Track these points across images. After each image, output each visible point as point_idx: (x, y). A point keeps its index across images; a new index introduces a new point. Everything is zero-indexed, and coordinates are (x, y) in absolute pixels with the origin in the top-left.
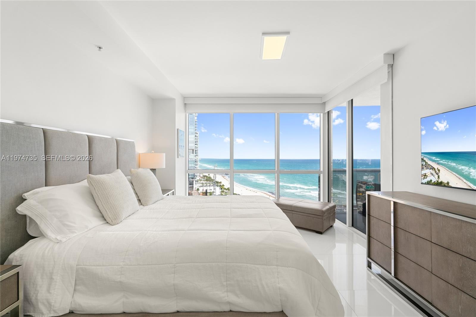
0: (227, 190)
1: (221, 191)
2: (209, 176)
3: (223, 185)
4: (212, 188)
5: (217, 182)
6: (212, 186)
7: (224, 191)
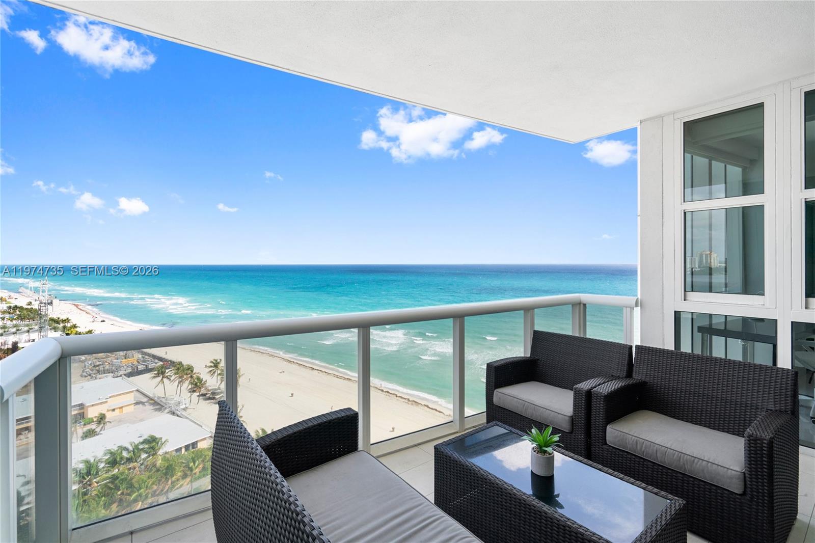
2: (30, 307)
6: (34, 332)
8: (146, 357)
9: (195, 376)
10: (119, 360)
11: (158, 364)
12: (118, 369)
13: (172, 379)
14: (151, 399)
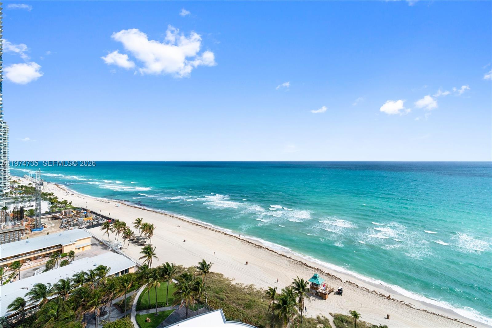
0: (62, 203)
1: (51, 206)
2: (30, 186)
3: (56, 198)
4: (33, 203)
5: (46, 194)
6: (33, 201)
7: (58, 205)
8: (98, 216)
9: (126, 228)
10: (82, 218)
11: (105, 221)
12: (81, 223)
13: (113, 231)
14: (100, 242)
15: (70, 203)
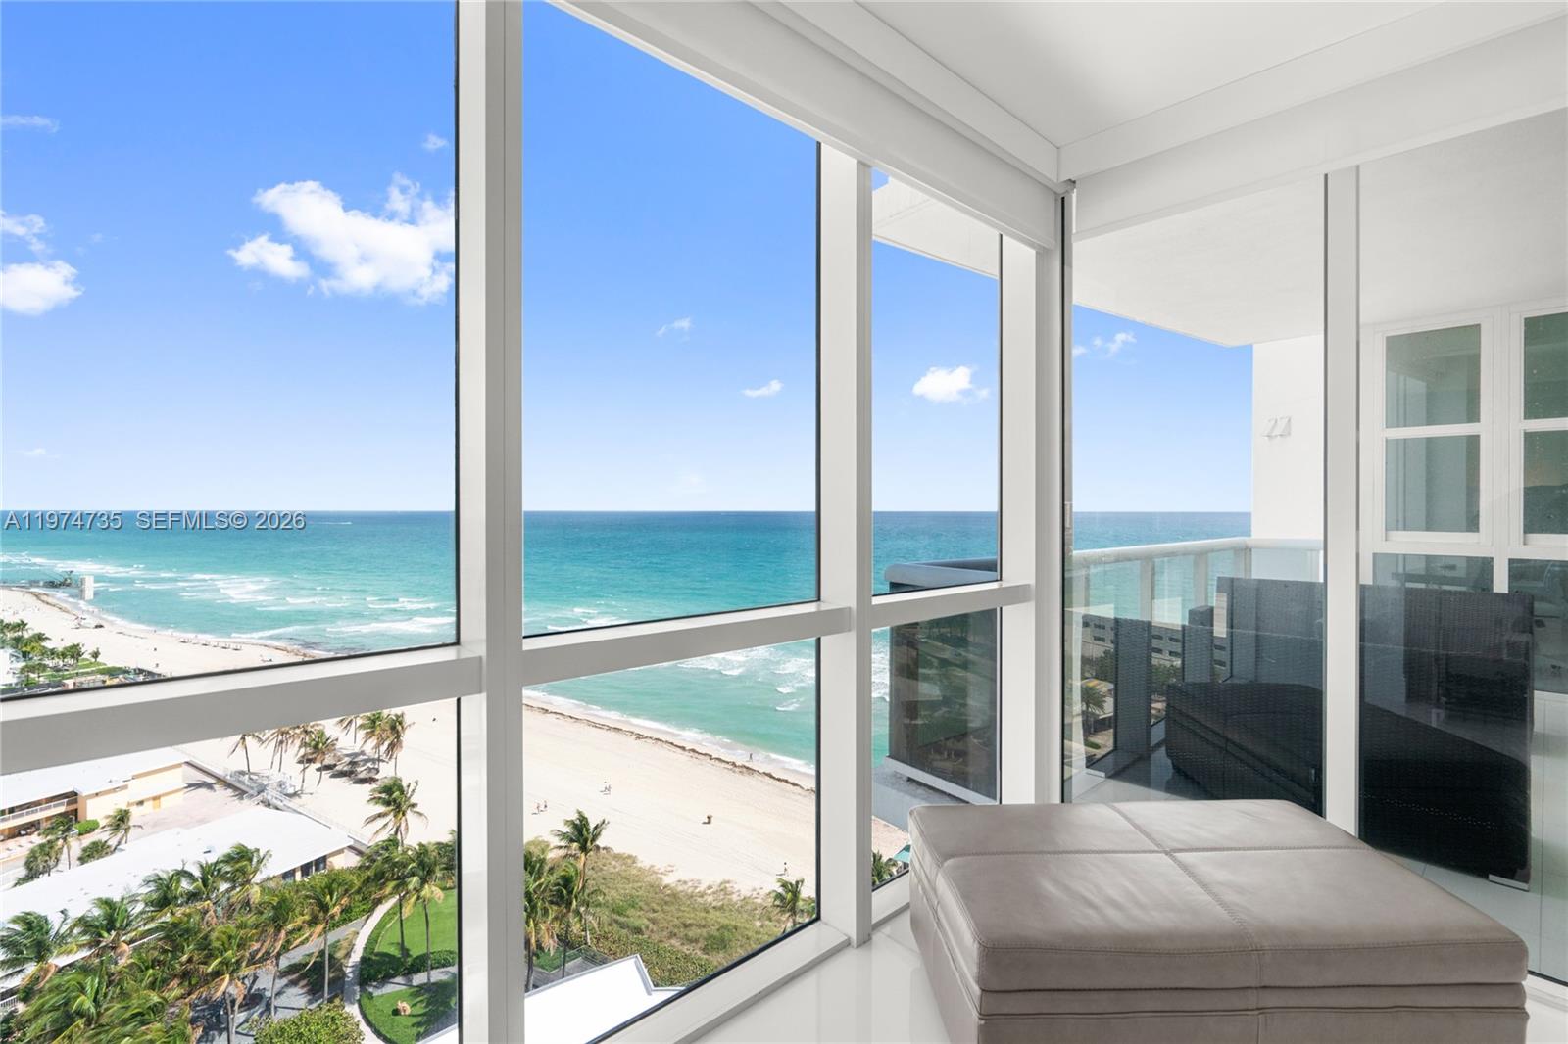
13: (263, 739)
14: (219, 779)
15: (96, 655)
